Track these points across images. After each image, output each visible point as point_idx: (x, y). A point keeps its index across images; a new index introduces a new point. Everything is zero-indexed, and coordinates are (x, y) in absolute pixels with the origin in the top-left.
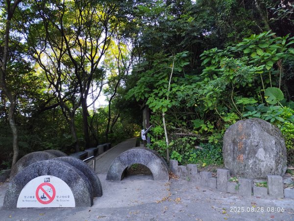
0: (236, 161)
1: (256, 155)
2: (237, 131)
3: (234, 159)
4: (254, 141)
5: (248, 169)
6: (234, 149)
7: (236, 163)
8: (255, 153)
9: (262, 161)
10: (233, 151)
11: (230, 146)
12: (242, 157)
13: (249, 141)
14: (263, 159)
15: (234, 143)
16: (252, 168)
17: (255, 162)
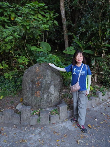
0: (34, 96)
1: (49, 91)
2: (35, 73)
3: (32, 95)
4: (48, 81)
5: (43, 101)
6: (33, 87)
7: (34, 98)
8: (49, 89)
9: (53, 94)
10: (32, 89)
11: (29, 84)
12: (39, 93)
13: (45, 81)
14: (53, 93)
15: (33, 82)
16: (46, 100)
17: (48, 96)
